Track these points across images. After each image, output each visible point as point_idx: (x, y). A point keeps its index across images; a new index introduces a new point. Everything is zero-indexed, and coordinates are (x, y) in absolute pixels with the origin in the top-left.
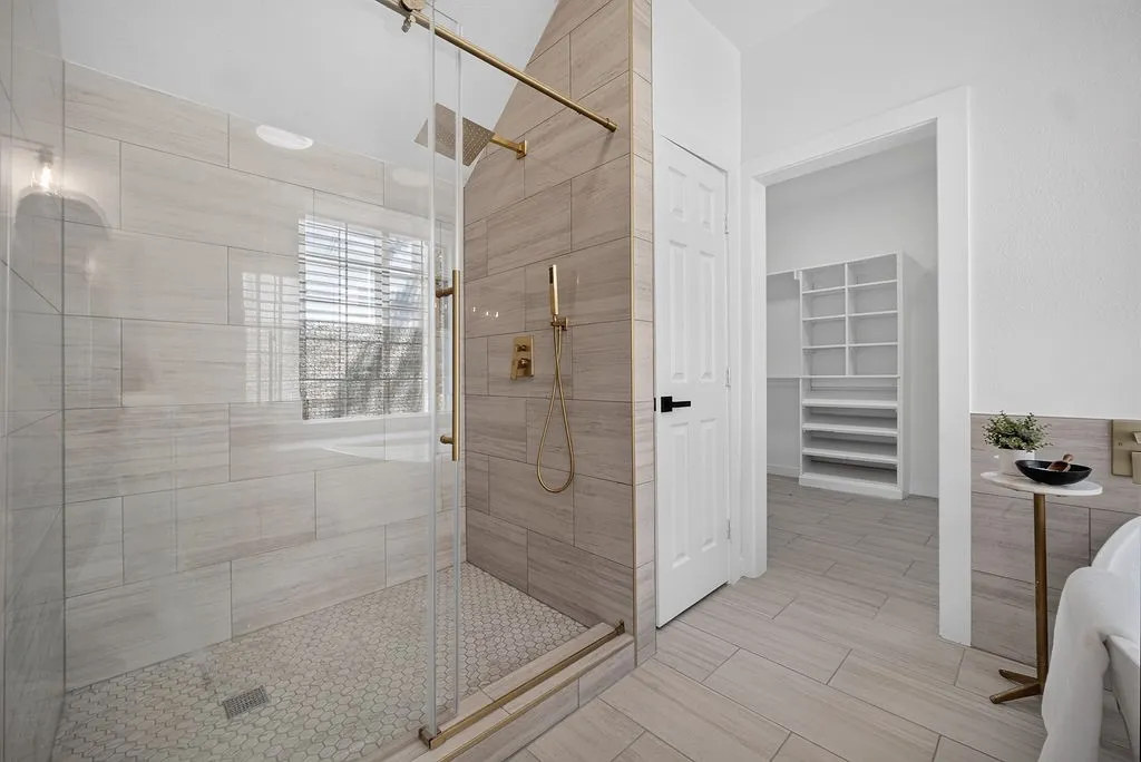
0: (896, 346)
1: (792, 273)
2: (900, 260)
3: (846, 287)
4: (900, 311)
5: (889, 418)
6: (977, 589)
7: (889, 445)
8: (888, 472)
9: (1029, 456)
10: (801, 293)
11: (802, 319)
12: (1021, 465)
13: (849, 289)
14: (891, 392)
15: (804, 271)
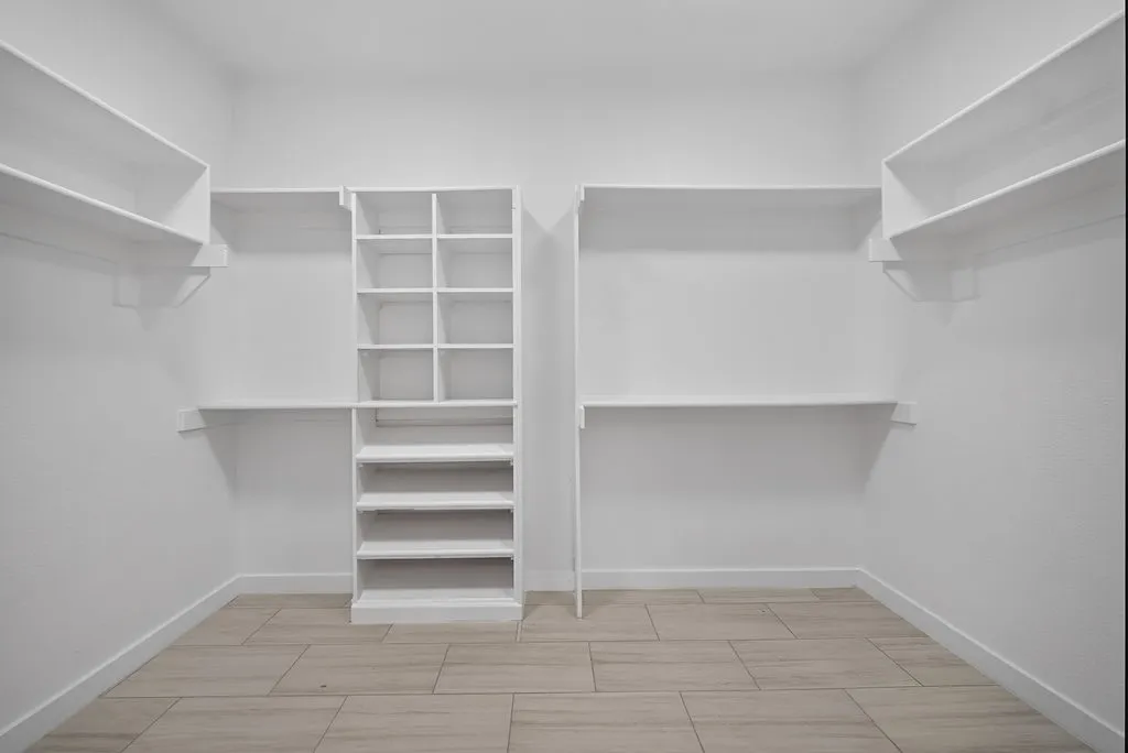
0: (512, 349)
1: (336, 194)
2: (516, 203)
3: (434, 236)
4: (516, 289)
10: (355, 237)
11: (356, 289)
13: (439, 240)
15: (359, 194)
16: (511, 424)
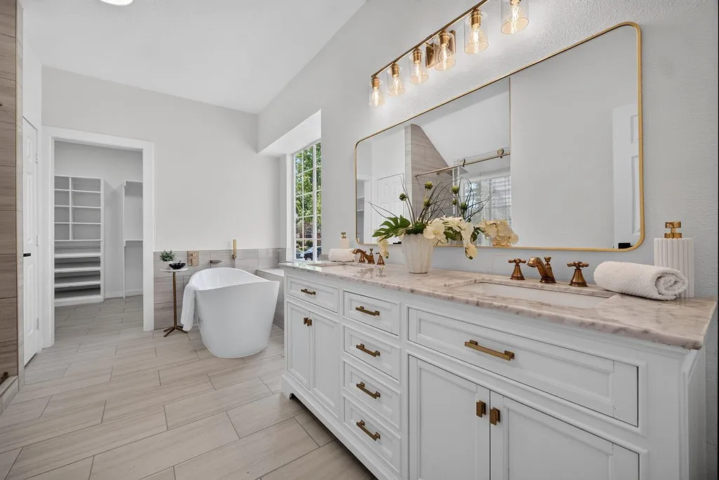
0: (100, 225)
2: (102, 183)
3: (70, 190)
4: (102, 207)
5: (96, 261)
6: (156, 310)
7: (96, 275)
8: (96, 289)
9: (171, 262)
12: (170, 265)
13: (72, 192)
14: (98, 248)
16: (100, 248)
